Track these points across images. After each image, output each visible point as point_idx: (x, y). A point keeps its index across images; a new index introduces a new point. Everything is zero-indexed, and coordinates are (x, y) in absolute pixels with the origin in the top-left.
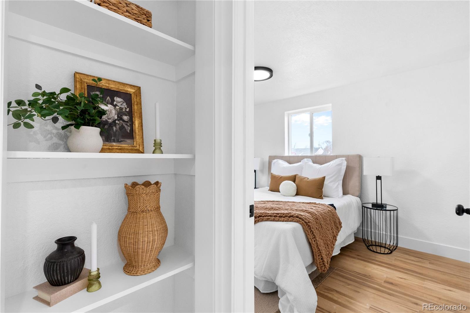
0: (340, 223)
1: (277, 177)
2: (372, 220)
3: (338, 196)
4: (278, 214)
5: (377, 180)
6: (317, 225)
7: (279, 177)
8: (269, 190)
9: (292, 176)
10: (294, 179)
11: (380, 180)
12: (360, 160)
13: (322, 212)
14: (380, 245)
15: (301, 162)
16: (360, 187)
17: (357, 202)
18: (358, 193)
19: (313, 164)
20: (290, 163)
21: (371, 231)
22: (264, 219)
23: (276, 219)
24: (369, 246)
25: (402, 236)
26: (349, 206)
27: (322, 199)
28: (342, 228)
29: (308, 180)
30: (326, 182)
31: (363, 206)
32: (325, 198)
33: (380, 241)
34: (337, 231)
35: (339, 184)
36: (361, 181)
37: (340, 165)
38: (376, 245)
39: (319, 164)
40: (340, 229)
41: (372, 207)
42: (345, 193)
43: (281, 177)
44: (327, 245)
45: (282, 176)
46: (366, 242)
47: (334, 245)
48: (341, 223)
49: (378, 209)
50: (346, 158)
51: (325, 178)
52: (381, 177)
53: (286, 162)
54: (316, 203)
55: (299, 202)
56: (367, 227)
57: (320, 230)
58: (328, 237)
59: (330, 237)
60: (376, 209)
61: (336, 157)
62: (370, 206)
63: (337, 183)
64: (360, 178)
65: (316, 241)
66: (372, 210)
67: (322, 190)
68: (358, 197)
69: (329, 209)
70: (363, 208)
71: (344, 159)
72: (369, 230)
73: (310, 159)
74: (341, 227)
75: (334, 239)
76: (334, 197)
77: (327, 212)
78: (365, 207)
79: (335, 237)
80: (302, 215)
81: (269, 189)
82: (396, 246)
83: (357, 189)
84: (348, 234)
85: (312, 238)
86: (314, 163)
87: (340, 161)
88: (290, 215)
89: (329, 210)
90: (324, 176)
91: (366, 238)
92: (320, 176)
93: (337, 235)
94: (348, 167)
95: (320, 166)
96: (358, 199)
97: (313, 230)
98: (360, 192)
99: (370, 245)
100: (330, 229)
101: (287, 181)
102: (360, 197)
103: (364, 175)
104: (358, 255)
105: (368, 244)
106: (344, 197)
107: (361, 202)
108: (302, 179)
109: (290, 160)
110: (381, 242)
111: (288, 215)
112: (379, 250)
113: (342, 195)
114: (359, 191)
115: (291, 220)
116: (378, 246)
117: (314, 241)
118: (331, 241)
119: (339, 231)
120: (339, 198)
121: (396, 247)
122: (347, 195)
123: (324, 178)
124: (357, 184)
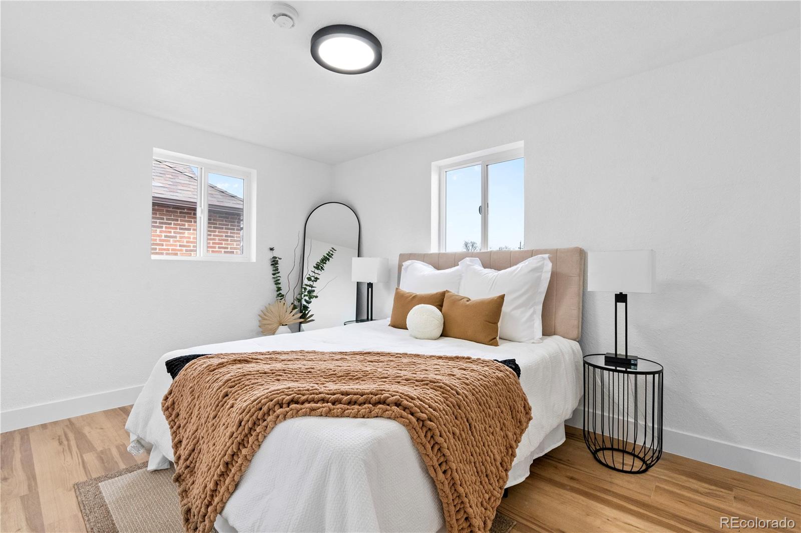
0: (527, 410)
1: (407, 297)
2: (606, 391)
3: (533, 339)
4: (347, 394)
5: (618, 303)
6: (458, 422)
7: (411, 296)
8: (389, 325)
9: (437, 293)
10: (439, 301)
11: (624, 304)
12: (581, 259)
13: (477, 383)
14: (621, 448)
15: (458, 265)
16: (581, 320)
17: (573, 351)
18: (575, 333)
19: (483, 268)
20: (438, 267)
21: (603, 416)
22: (301, 409)
23: (335, 411)
24: (597, 451)
25: (670, 429)
26: (552, 363)
27: (496, 345)
28: (531, 422)
29: (468, 303)
30: (505, 308)
31: (585, 363)
32: (501, 344)
33: (621, 438)
34: (518, 432)
35: (534, 313)
36: (583, 306)
37: (538, 269)
38: (612, 449)
39: (495, 269)
40: (525, 424)
41: (605, 365)
42: (547, 332)
43: (415, 297)
44: (487, 476)
45: (418, 294)
46: (590, 440)
47: (506, 470)
48: (530, 409)
49: (618, 368)
50: (551, 256)
51: (505, 299)
52: (626, 295)
53: (431, 266)
54: (469, 358)
55: (431, 356)
56: (595, 408)
57: (464, 436)
58: (490, 453)
59: (495, 451)
60: (613, 371)
61: (532, 253)
62: (601, 362)
63: (531, 311)
64: (581, 299)
65: (449, 472)
66: (606, 373)
67: (497, 326)
68: (575, 340)
69: (500, 374)
70: (586, 366)
71: (546, 256)
72: (599, 412)
73: (478, 258)
74: (530, 419)
75: (507, 453)
76: (523, 340)
77: (494, 382)
78: (590, 364)
79: (511, 447)
80: (412, 399)
81: (389, 323)
82: (659, 451)
83: (575, 322)
84: (548, 429)
85: (436, 464)
86: (485, 267)
87: (539, 262)
88: (380, 398)
89: (498, 378)
90: (503, 294)
91: (591, 430)
92: (494, 294)
93: (517, 441)
94: (554, 276)
95: (497, 273)
96: (576, 345)
97: (440, 440)
98: (580, 330)
99: (600, 449)
100: (498, 429)
101: (423, 305)
102: (581, 340)
103: (589, 292)
104: (572, 478)
105: (595, 445)
106: (545, 341)
107: (581, 353)
108: (457, 300)
109: (440, 262)
110: (625, 440)
111: (374, 397)
112: (619, 463)
113: (541, 336)
114: (578, 328)
115: (380, 414)
116: (618, 450)
117: (445, 472)
118: (498, 464)
119: (522, 432)
120: (533, 343)
121: (659, 455)
122: (552, 335)
123: (502, 298)
124: (575, 312)
